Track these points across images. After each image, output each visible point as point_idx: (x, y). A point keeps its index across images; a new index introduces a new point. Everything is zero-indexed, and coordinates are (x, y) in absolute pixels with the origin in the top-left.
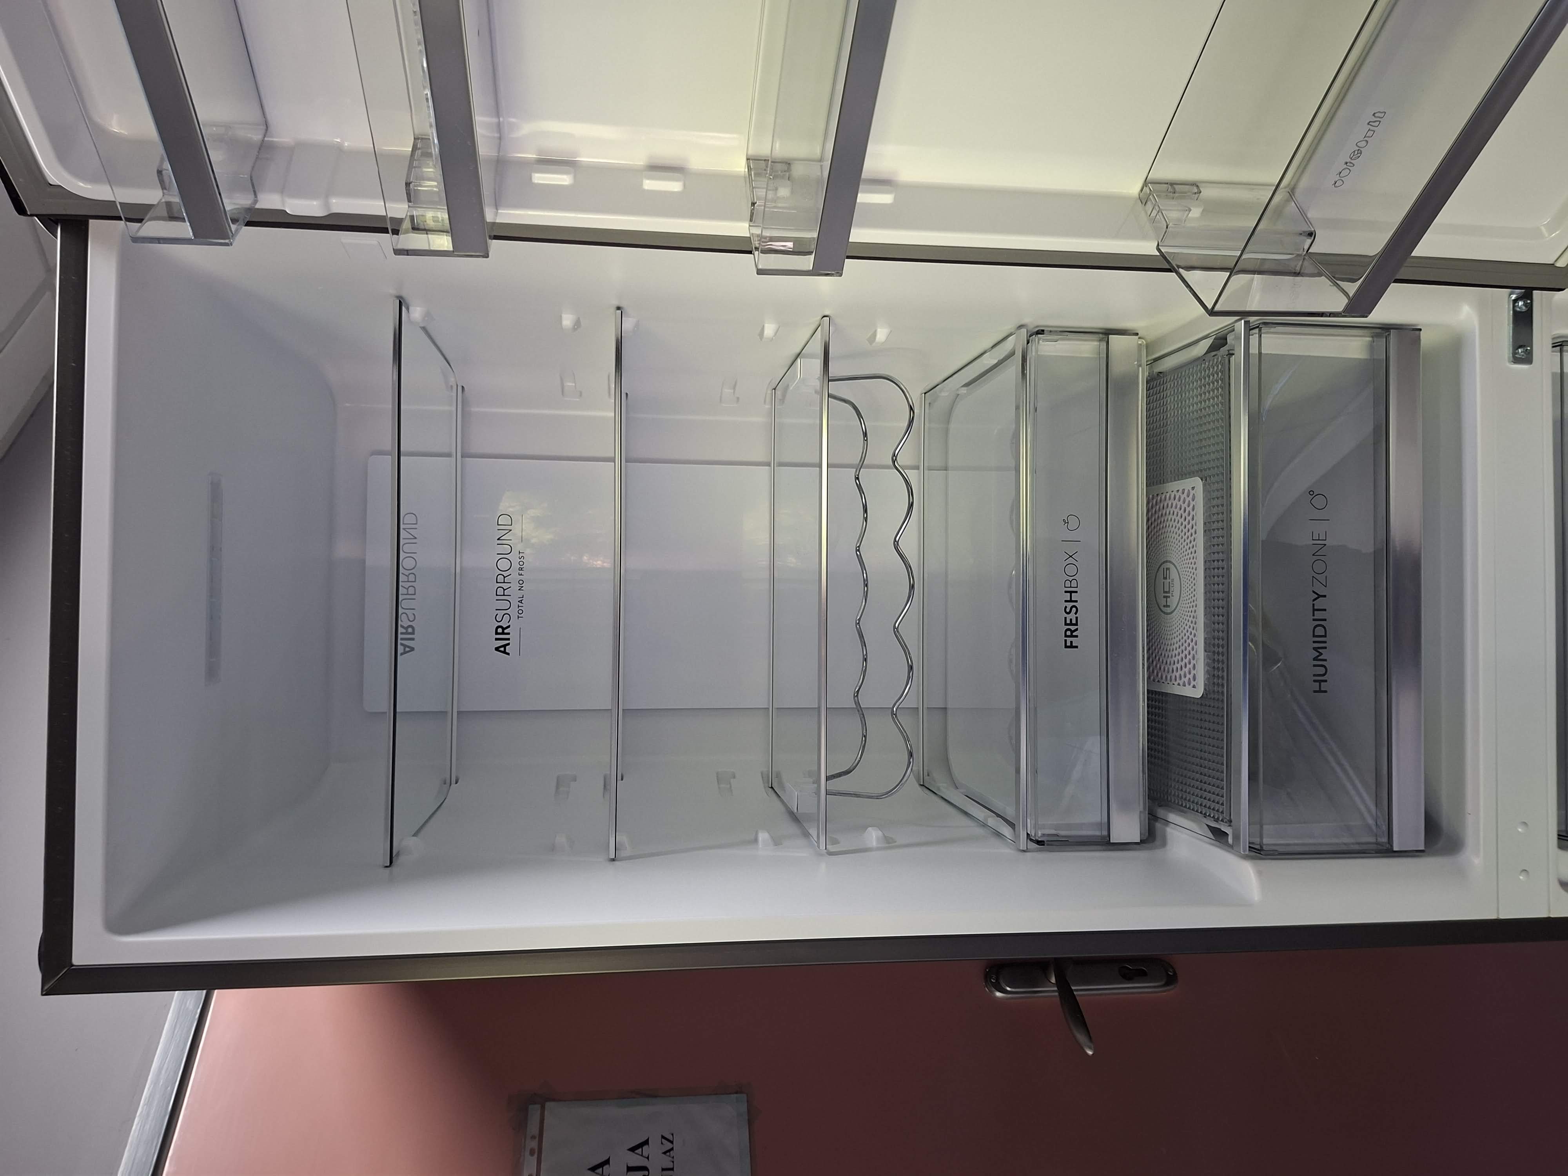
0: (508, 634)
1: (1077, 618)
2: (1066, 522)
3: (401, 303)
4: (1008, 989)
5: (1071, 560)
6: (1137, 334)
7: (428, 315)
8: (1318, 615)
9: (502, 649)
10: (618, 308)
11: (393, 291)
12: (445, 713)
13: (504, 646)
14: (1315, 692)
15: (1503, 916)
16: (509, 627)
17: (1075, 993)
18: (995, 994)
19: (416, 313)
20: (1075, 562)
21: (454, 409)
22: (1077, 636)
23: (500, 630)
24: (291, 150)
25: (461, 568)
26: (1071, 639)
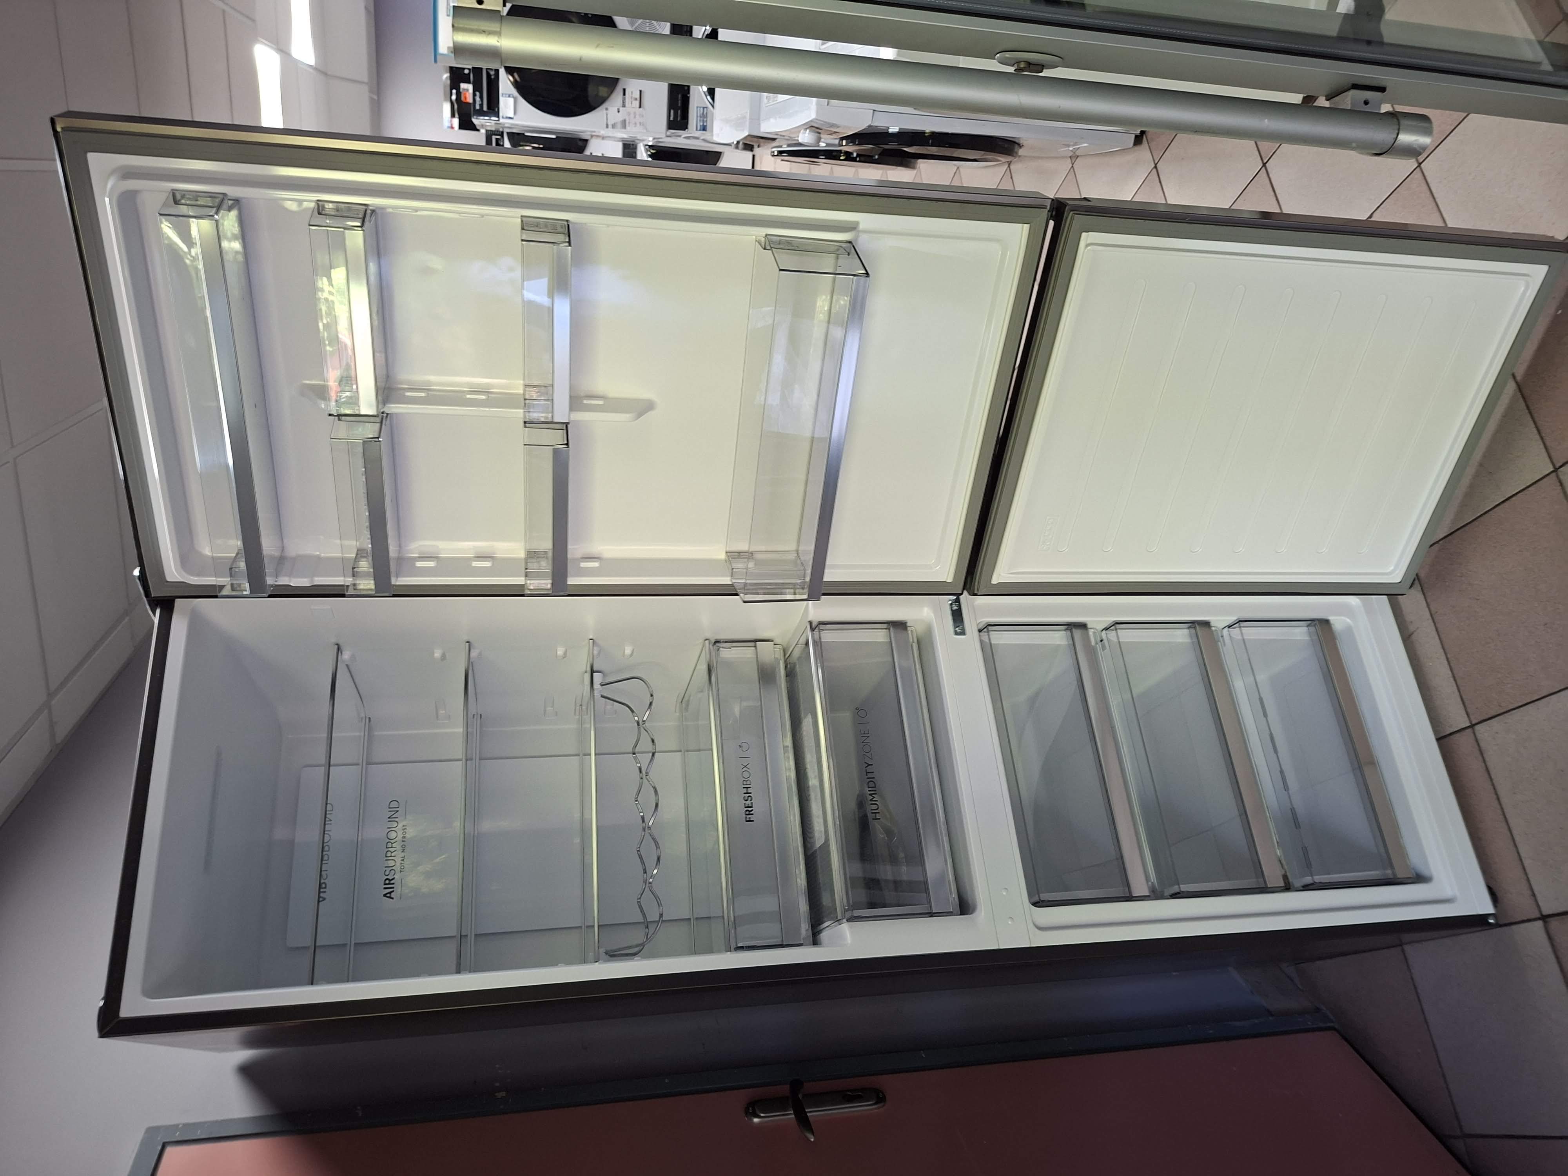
0: (393, 884)
1: (752, 803)
2: (740, 747)
3: (339, 649)
4: (762, 1115)
5: (745, 769)
6: (772, 641)
7: (353, 657)
8: (870, 775)
9: (388, 895)
10: (468, 642)
11: (334, 640)
12: (345, 945)
13: (390, 893)
14: (874, 819)
15: (1003, 947)
16: (393, 879)
17: (808, 1114)
18: (753, 1120)
19: (346, 656)
20: (747, 770)
21: (362, 734)
22: (752, 814)
23: (387, 882)
24: (294, 559)
25: (362, 839)
26: (749, 816)
